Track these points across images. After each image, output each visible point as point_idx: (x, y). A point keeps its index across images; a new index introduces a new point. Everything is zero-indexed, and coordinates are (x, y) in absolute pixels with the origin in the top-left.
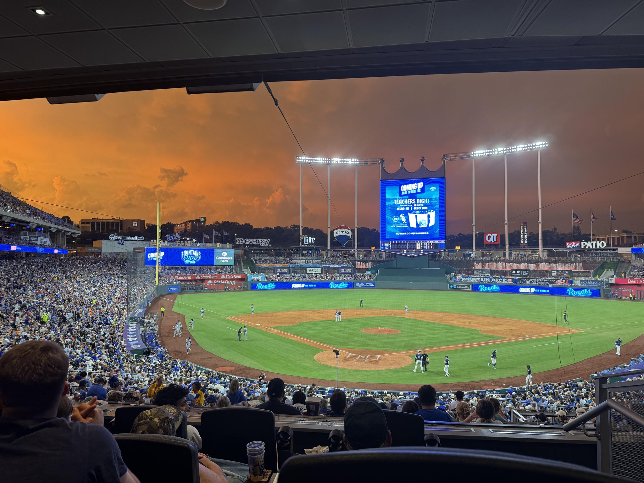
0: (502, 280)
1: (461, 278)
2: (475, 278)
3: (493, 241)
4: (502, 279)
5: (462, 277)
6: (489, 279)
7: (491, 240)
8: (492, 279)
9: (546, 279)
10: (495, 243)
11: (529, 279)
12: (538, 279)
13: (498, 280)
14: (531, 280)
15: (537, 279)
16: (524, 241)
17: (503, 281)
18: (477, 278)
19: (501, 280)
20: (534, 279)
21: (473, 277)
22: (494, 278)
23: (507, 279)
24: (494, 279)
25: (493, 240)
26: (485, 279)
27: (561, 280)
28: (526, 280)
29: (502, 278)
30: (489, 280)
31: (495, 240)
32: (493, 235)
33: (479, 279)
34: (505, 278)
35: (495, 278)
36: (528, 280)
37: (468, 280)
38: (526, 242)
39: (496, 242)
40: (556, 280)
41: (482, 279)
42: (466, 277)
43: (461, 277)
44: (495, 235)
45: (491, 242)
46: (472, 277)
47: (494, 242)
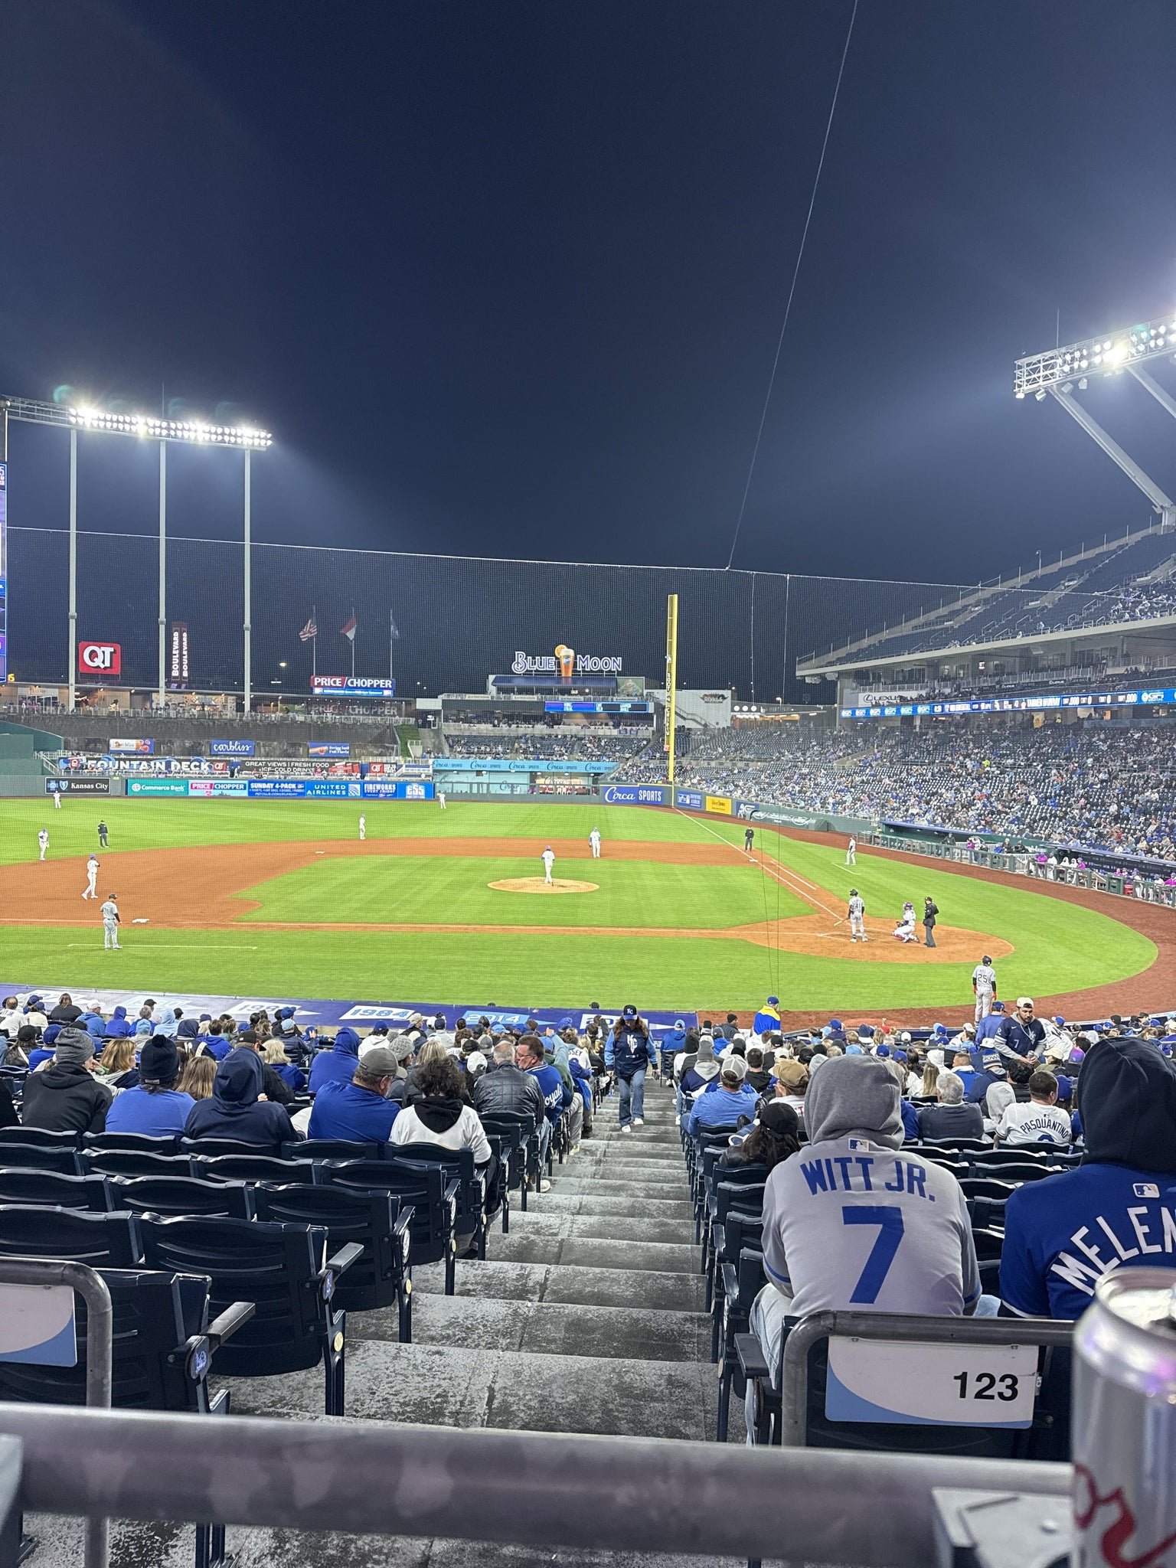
0: (200, 766)
1: (84, 761)
2: (124, 760)
3: (102, 666)
4: (198, 764)
5: (88, 759)
6: (164, 763)
7: (98, 662)
8: (173, 764)
9: (308, 762)
10: (108, 672)
11: (270, 762)
12: (291, 762)
13: (189, 766)
14: (274, 764)
15: (287, 762)
16: (181, 670)
17: (202, 768)
18: (130, 760)
19: (195, 766)
20: (281, 762)
21: (119, 760)
22: (177, 760)
23: (212, 762)
24: (178, 764)
25: (103, 662)
26: (152, 763)
27: (344, 763)
28: (260, 764)
29: (200, 761)
30: (163, 767)
31: (107, 664)
32: (103, 649)
33: (135, 763)
34: (207, 761)
35: (180, 761)
36: (266, 766)
37: (106, 766)
38: (185, 674)
39: (111, 667)
40: (332, 764)
41: (144, 763)
42: (98, 760)
43: (84, 758)
44: (108, 650)
45: (98, 667)
46: (116, 759)
47: (105, 668)
